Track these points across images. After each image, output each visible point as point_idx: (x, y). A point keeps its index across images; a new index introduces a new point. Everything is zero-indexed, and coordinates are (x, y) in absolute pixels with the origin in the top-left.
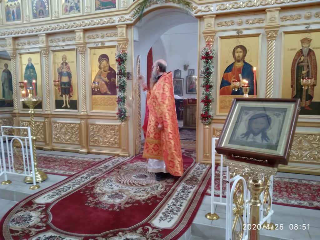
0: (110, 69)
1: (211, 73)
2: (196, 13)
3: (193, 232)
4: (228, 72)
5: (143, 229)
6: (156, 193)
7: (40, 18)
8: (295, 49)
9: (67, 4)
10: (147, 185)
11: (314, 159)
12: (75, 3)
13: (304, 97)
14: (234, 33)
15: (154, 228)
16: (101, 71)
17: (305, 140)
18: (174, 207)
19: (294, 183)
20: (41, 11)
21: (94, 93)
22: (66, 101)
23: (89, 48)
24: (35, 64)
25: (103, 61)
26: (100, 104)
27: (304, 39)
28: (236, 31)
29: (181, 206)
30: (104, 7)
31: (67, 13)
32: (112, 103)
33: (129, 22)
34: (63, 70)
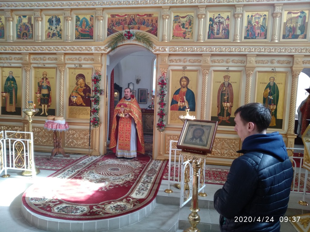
0: (86, 86)
1: (165, 95)
2: (156, 52)
3: (157, 202)
4: (177, 94)
5: (126, 199)
6: (128, 180)
7: (23, 39)
8: (220, 82)
9: (50, 31)
10: (121, 175)
11: (232, 155)
12: (57, 31)
13: (225, 114)
14: (181, 68)
15: (133, 199)
16: (78, 87)
17: (226, 142)
18: (143, 187)
19: (218, 171)
20: (25, 34)
21: (70, 104)
22: (44, 109)
23: (68, 68)
24: (16, 77)
25: (80, 79)
26: (76, 113)
27: (225, 76)
28: (182, 67)
29: (148, 186)
30: (82, 37)
31: (50, 38)
32: (87, 113)
33: (103, 52)
34: (43, 84)
